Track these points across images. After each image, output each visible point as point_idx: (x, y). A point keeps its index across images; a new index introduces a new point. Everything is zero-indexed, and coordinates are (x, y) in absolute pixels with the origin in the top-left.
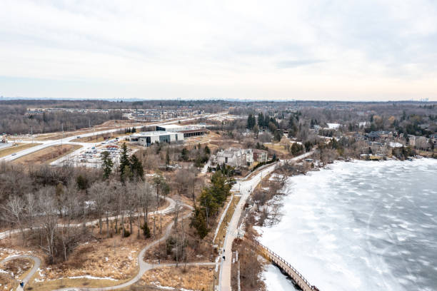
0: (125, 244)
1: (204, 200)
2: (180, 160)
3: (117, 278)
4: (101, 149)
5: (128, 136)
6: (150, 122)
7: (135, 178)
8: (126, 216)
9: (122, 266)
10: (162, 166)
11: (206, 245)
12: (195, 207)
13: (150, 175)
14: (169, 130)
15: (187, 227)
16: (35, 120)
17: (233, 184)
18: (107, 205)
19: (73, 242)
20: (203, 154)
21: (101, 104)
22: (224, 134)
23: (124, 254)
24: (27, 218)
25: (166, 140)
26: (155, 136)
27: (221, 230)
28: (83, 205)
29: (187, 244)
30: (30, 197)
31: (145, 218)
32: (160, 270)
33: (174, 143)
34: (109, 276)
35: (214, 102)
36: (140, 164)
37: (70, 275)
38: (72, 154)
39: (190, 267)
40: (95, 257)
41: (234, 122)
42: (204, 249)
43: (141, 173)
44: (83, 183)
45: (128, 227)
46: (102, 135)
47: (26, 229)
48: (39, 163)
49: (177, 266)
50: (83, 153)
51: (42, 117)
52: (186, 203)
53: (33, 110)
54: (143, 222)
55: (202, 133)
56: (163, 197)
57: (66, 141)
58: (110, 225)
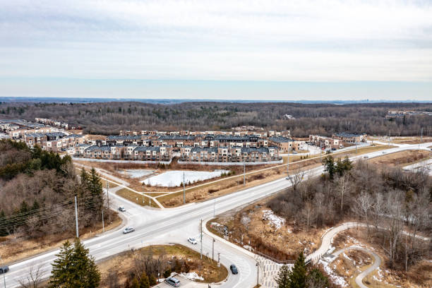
16: (394, 123)
19: (417, 254)
24: (374, 215)
30: (379, 197)
38: (429, 162)
48: (392, 165)
51: (402, 120)
53: (394, 112)
57: (424, 147)
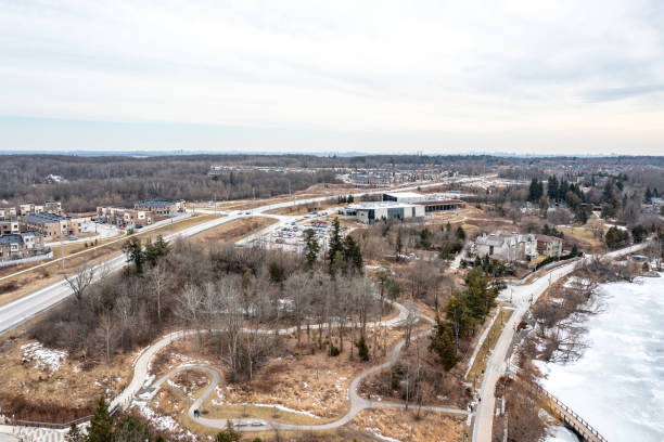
0: (332, 366)
1: (453, 311)
2: (417, 247)
3: (319, 415)
4: (304, 226)
5: (342, 208)
6: (375, 187)
7: (349, 271)
8: (335, 325)
9: (326, 398)
10: (391, 254)
11: (454, 381)
12: (438, 320)
13: (372, 267)
14: (403, 201)
15: (424, 350)
16: (220, 183)
17: (500, 289)
18: (308, 307)
19: (262, 355)
20: (453, 239)
21: (306, 160)
22: (489, 210)
23: (330, 380)
24: (205, 315)
25: (397, 215)
26: (382, 209)
27: (479, 361)
28: (276, 304)
29: (423, 376)
30: (210, 287)
31: (362, 330)
32: (381, 411)
33: (410, 220)
34: (307, 409)
35: (474, 157)
36: (358, 249)
37: (255, 401)
38: (264, 231)
39: (427, 413)
40: (290, 380)
41: (508, 190)
42: (450, 388)
43: (358, 264)
44: (278, 274)
45: (336, 342)
46: (306, 205)
47: (203, 331)
48: (222, 241)
49: (406, 409)
50: (280, 230)
51: (229, 178)
52: (424, 313)
53: (218, 168)
54: (358, 337)
55: (453, 207)
56: (389, 302)
57: (257, 213)
58: (312, 336)
